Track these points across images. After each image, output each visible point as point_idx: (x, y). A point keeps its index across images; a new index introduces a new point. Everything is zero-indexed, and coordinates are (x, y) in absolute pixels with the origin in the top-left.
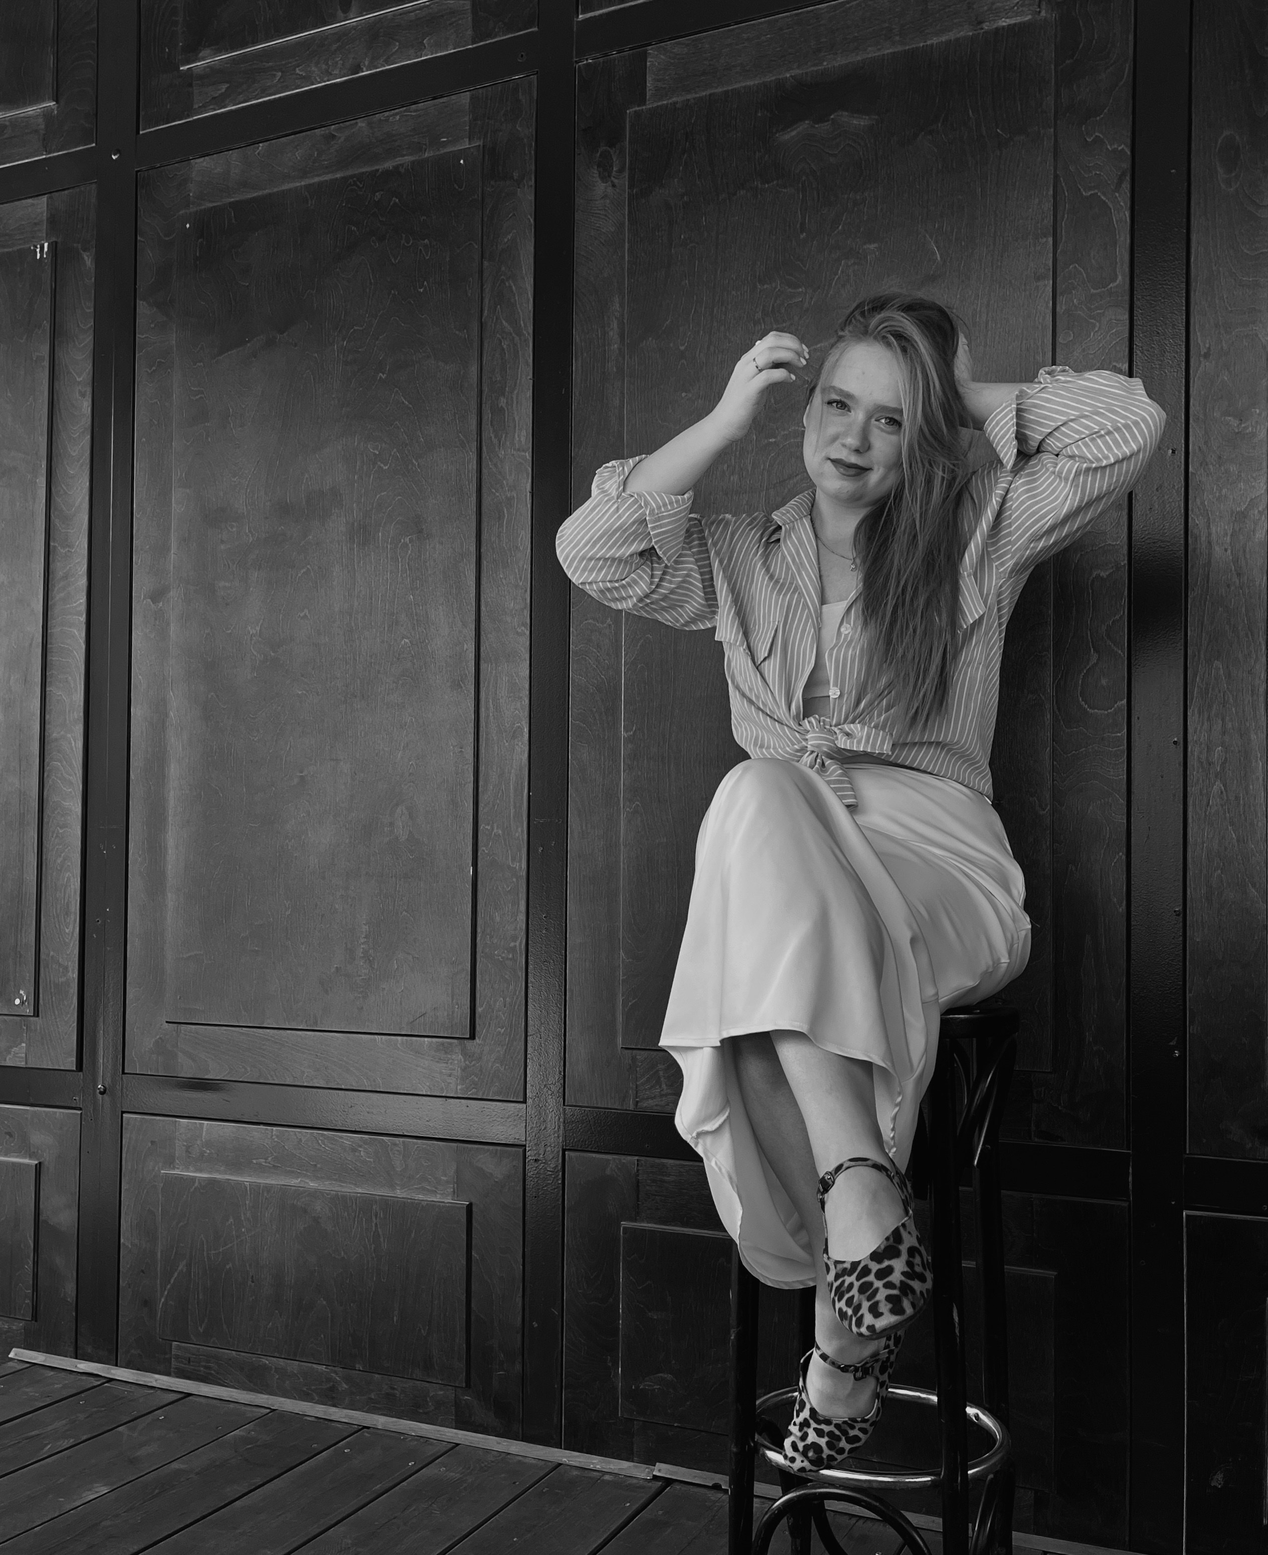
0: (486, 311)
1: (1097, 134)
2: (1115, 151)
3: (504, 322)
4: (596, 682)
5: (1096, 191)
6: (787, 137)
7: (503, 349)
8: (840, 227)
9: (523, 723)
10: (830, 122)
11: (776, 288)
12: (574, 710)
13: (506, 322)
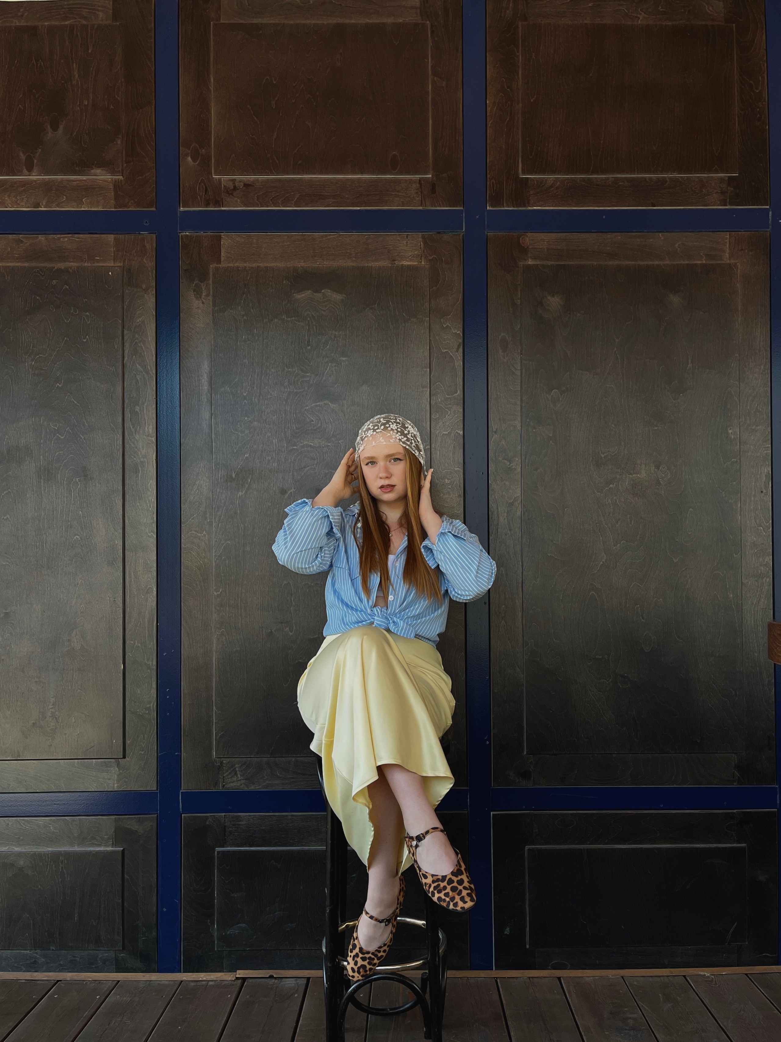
0: (126, 358)
1: (448, 324)
2: (456, 333)
3: (138, 365)
4: (197, 565)
5: (448, 350)
6: (299, 297)
7: (137, 380)
8: (328, 347)
9: (153, 585)
10: (322, 294)
11: (295, 371)
12: (184, 579)
13: (139, 365)
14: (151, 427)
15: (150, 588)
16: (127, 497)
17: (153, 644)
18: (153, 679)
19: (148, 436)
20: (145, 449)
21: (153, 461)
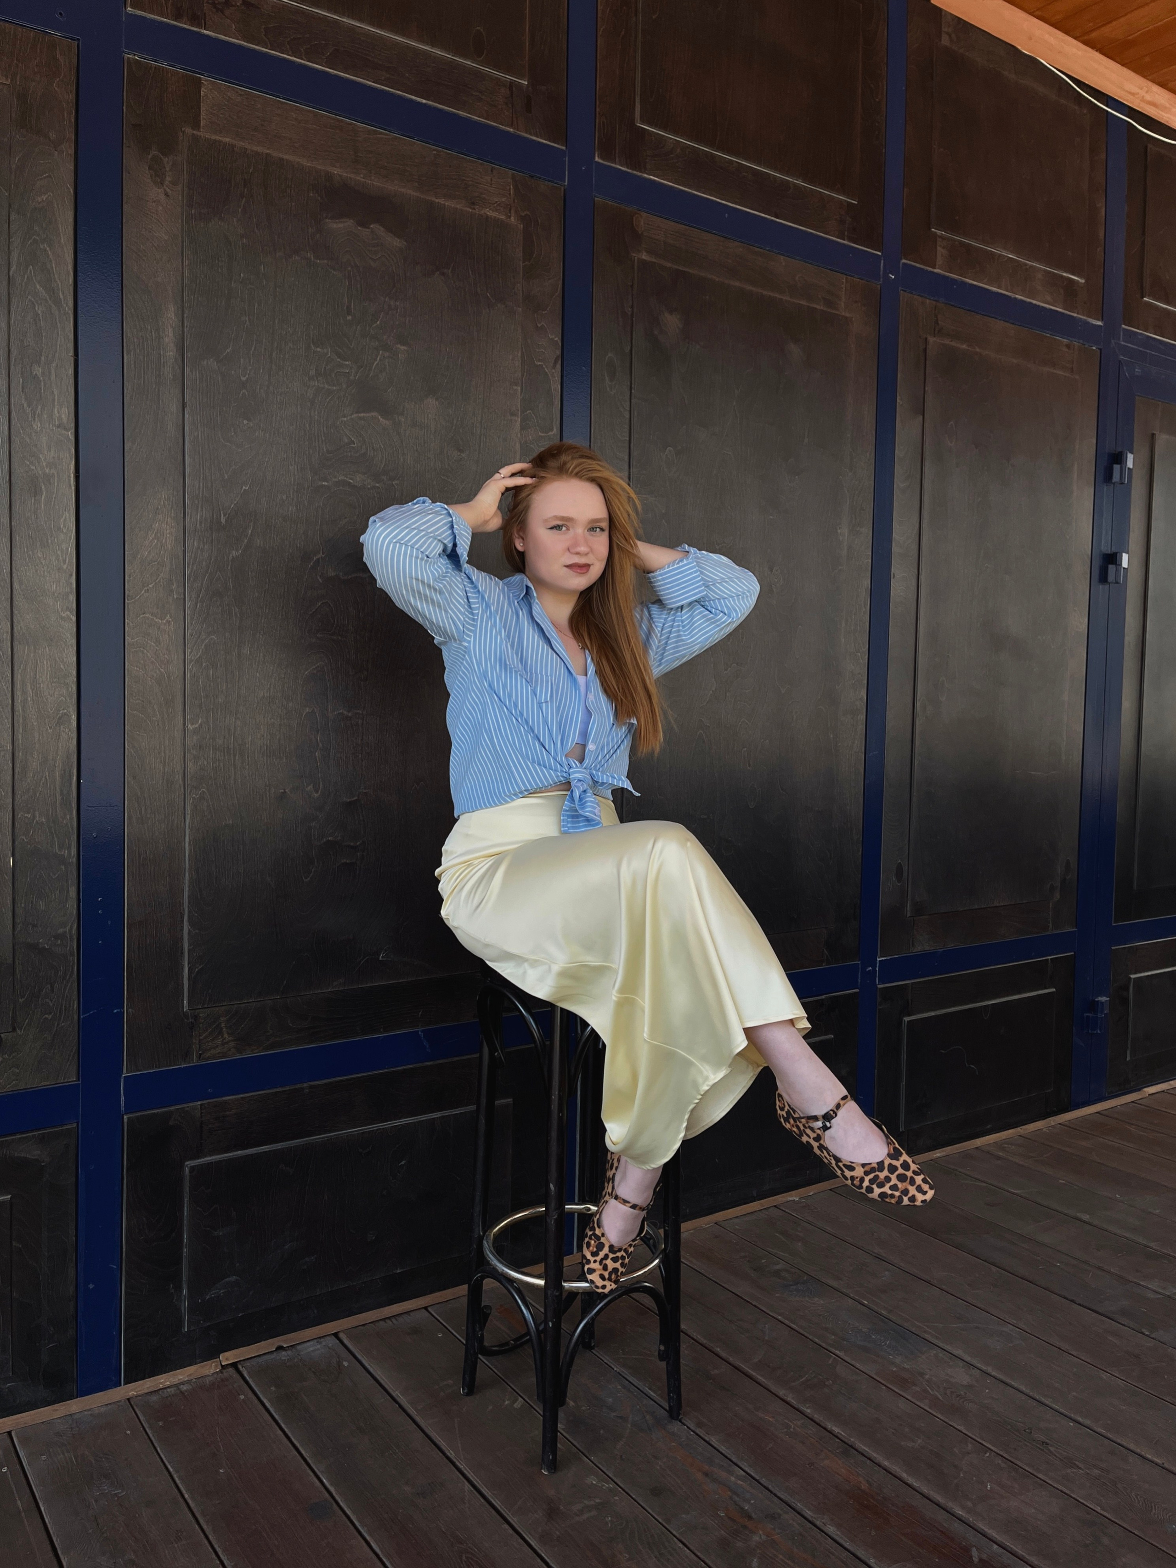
1: (543, 323)
2: (552, 339)
3: (38, 286)
4: (154, 674)
5: (542, 363)
6: (335, 226)
7: (38, 315)
8: (378, 323)
9: (71, 709)
10: (370, 230)
12: (131, 700)
13: (41, 286)
14: (65, 410)
15: (65, 714)
16: (17, 538)
17: (71, 819)
18: (70, 881)
19: (58, 427)
20: (52, 452)
21: (69, 477)
